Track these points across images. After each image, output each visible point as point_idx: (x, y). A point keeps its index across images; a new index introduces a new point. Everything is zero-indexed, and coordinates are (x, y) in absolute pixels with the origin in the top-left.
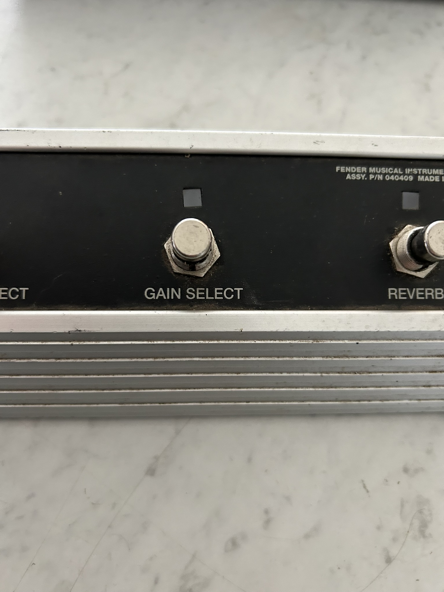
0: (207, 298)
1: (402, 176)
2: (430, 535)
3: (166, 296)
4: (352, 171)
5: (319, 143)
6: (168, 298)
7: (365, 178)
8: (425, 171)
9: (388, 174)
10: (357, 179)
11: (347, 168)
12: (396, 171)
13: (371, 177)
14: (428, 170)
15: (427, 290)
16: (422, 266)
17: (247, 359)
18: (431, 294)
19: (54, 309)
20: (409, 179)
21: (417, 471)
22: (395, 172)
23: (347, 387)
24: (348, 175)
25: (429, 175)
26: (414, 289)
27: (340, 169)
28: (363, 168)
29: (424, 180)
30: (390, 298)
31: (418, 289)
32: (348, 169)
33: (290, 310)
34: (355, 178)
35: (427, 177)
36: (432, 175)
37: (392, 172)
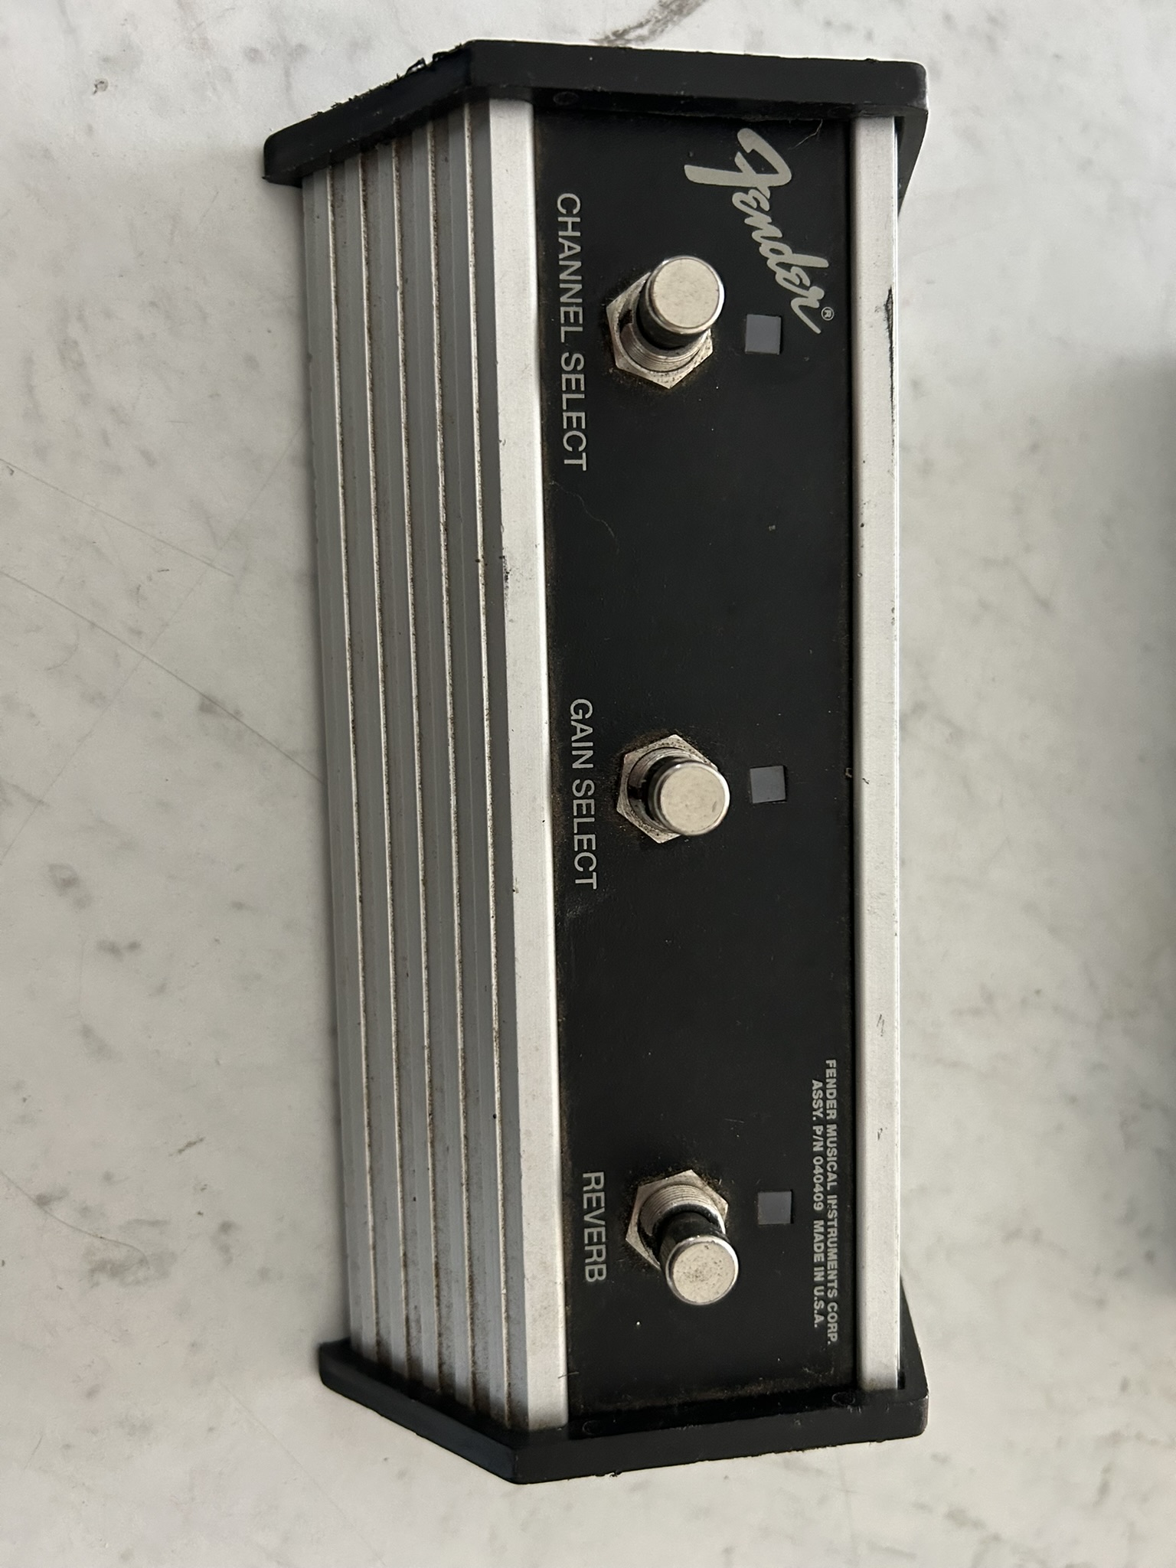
0: (576, 821)
1: (822, 1189)
2: (97, 1284)
3: (576, 741)
4: (828, 1092)
5: (880, 1025)
6: (574, 745)
7: (816, 1116)
8: (833, 1233)
9: (826, 1162)
10: (815, 1101)
11: (835, 1080)
12: (832, 1177)
13: (819, 1129)
14: (836, 1239)
15: (603, 1247)
16: (650, 1235)
17: (456, 901)
18: (595, 1257)
19: (547, 523)
20: (817, 1202)
21: (225, 1249)
22: (829, 1174)
23: (399, 1099)
24: (821, 1085)
25: (825, 1241)
26: (603, 1223)
27: (833, 1068)
28: (835, 1111)
29: (817, 1233)
30: (585, 1176)
31: (603, 1230)
32: (831, 1084)
33: (557, 982)
34: (815, 1097)
35: (822, 1237)
36: (826, 1247)
37: (830, 1170)
